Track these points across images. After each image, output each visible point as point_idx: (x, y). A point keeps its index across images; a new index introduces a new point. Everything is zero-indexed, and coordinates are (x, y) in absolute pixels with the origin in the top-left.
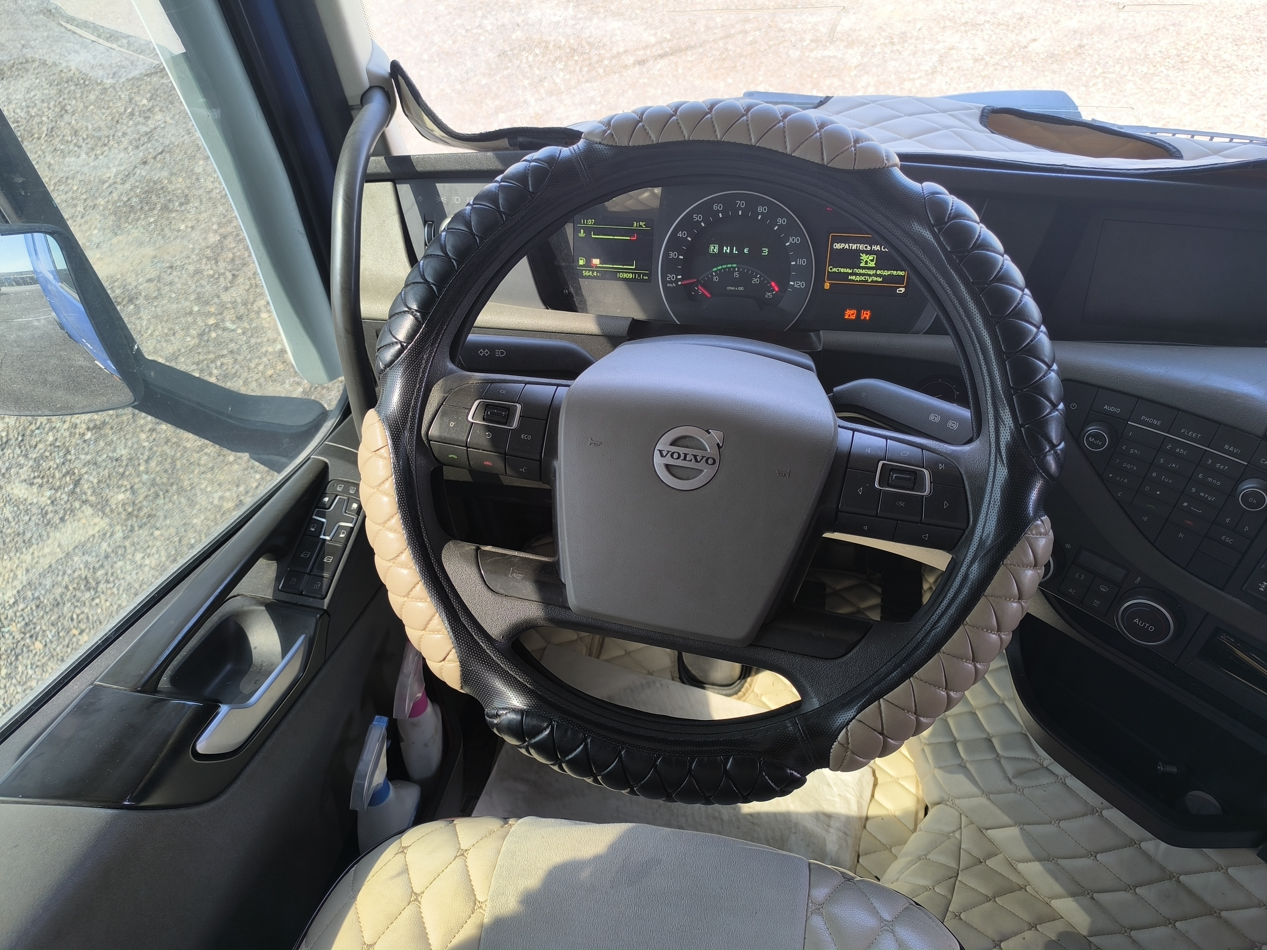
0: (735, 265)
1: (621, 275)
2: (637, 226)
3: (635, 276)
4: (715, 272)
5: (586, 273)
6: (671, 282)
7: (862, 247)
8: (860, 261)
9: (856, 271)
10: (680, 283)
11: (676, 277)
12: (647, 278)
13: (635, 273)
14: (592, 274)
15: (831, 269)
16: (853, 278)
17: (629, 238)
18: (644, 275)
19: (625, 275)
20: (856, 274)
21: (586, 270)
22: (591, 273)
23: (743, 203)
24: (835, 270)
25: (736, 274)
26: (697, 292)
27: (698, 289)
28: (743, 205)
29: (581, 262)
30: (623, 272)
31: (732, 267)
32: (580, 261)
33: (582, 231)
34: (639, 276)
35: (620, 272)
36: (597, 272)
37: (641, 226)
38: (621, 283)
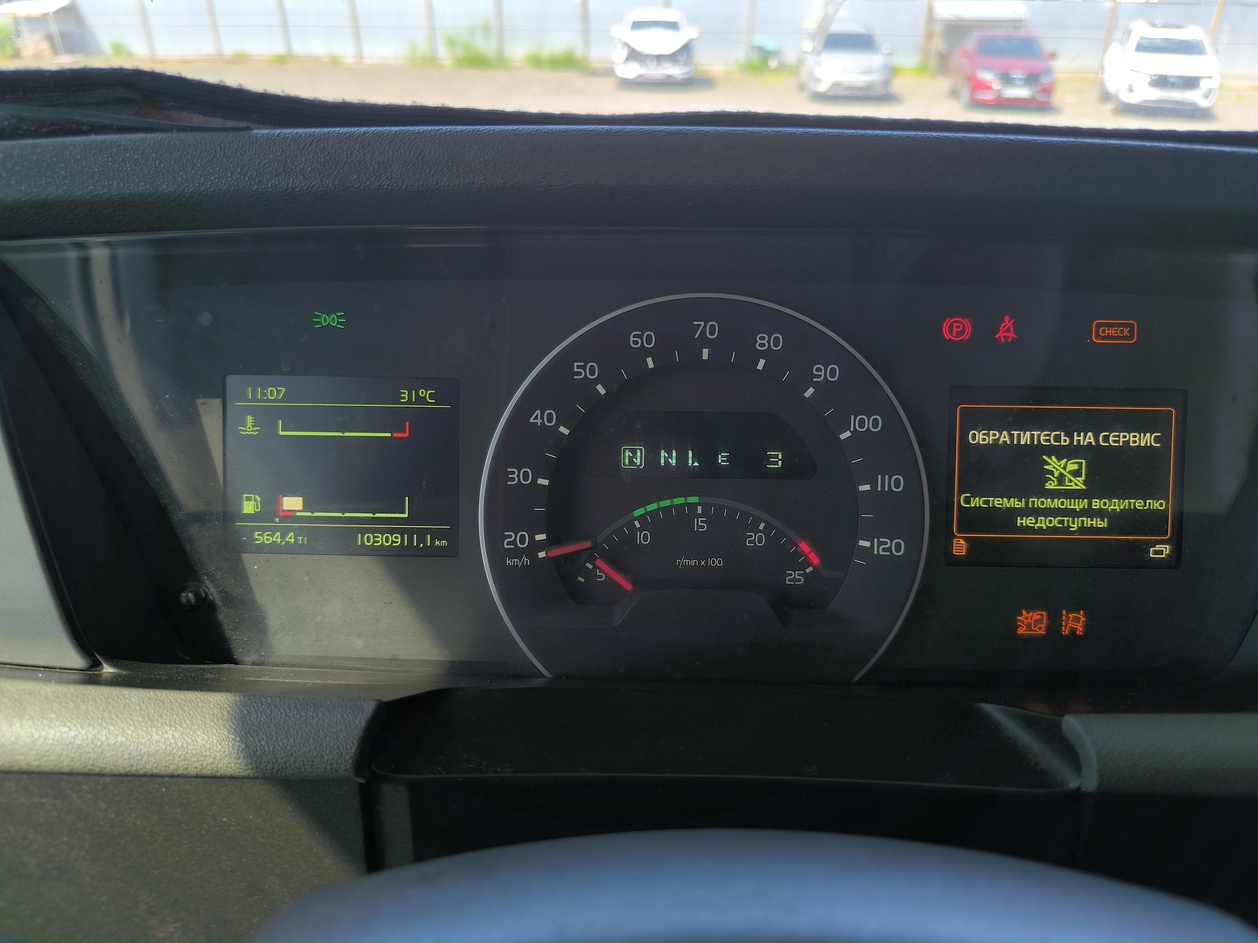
0: (693, 500)
1: (368, 540)
2: (410, 401)
3: (410, 540)
4: (641, 518)
5: (262, 538)
6: (516, 553)
7: (1043, 437)
8: (1042, 475)
9: (1037, 502)
10: (542, 555)
11: (532, 538)
12: (444, 543)
13: (411, 533)
14: (283, 537)
15: (967, 501)
16: (1028, 521)
17: (389, 435)
18: (436, 535)
19: (381, 540)
20: (1037, 513)
21: (263, 529)
22: (277, 538)
23: (713, 327)
24: (977, 502)
25: (700, 524)
26: (590, 575)
27: (595, 567)
28: (712, 332)
29: (249, 508)
30: (373, 531)
31: (686, 504)
32: (245, 503)
33: (250, 419)
34: (421, 539)
35: (364, 532)
36: (298, 532)
37: (422, 400)
38: (366, 561)
